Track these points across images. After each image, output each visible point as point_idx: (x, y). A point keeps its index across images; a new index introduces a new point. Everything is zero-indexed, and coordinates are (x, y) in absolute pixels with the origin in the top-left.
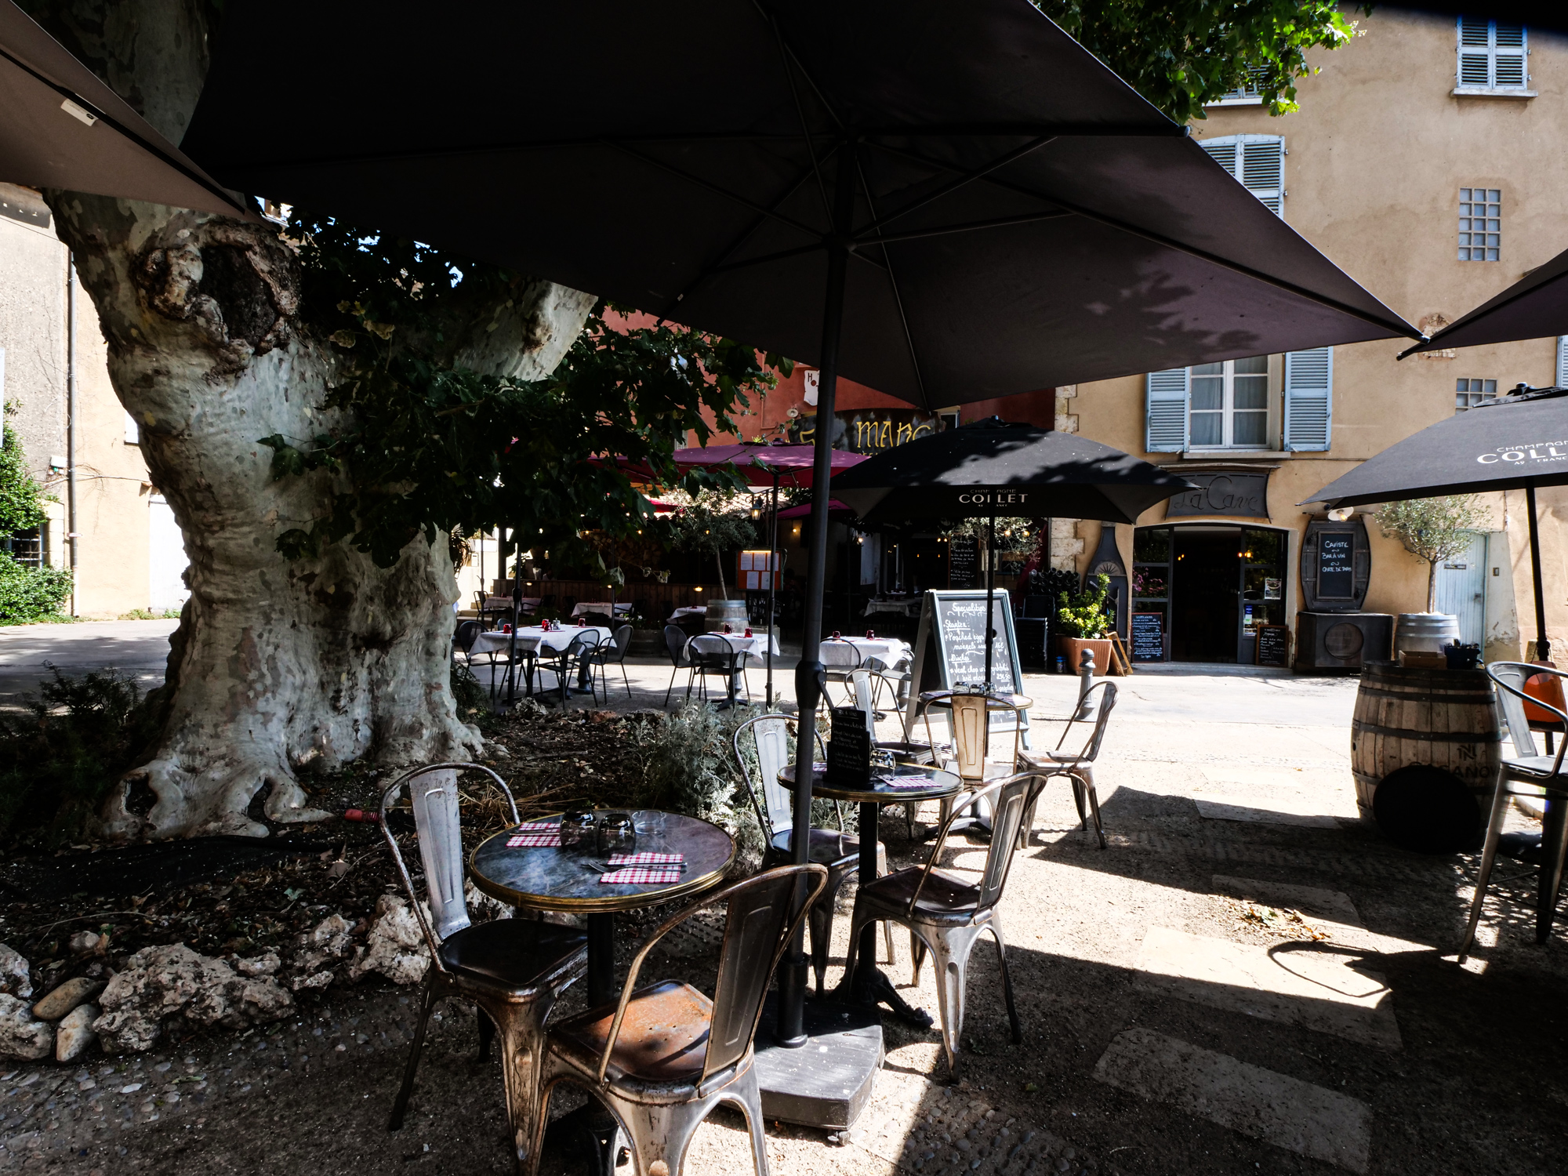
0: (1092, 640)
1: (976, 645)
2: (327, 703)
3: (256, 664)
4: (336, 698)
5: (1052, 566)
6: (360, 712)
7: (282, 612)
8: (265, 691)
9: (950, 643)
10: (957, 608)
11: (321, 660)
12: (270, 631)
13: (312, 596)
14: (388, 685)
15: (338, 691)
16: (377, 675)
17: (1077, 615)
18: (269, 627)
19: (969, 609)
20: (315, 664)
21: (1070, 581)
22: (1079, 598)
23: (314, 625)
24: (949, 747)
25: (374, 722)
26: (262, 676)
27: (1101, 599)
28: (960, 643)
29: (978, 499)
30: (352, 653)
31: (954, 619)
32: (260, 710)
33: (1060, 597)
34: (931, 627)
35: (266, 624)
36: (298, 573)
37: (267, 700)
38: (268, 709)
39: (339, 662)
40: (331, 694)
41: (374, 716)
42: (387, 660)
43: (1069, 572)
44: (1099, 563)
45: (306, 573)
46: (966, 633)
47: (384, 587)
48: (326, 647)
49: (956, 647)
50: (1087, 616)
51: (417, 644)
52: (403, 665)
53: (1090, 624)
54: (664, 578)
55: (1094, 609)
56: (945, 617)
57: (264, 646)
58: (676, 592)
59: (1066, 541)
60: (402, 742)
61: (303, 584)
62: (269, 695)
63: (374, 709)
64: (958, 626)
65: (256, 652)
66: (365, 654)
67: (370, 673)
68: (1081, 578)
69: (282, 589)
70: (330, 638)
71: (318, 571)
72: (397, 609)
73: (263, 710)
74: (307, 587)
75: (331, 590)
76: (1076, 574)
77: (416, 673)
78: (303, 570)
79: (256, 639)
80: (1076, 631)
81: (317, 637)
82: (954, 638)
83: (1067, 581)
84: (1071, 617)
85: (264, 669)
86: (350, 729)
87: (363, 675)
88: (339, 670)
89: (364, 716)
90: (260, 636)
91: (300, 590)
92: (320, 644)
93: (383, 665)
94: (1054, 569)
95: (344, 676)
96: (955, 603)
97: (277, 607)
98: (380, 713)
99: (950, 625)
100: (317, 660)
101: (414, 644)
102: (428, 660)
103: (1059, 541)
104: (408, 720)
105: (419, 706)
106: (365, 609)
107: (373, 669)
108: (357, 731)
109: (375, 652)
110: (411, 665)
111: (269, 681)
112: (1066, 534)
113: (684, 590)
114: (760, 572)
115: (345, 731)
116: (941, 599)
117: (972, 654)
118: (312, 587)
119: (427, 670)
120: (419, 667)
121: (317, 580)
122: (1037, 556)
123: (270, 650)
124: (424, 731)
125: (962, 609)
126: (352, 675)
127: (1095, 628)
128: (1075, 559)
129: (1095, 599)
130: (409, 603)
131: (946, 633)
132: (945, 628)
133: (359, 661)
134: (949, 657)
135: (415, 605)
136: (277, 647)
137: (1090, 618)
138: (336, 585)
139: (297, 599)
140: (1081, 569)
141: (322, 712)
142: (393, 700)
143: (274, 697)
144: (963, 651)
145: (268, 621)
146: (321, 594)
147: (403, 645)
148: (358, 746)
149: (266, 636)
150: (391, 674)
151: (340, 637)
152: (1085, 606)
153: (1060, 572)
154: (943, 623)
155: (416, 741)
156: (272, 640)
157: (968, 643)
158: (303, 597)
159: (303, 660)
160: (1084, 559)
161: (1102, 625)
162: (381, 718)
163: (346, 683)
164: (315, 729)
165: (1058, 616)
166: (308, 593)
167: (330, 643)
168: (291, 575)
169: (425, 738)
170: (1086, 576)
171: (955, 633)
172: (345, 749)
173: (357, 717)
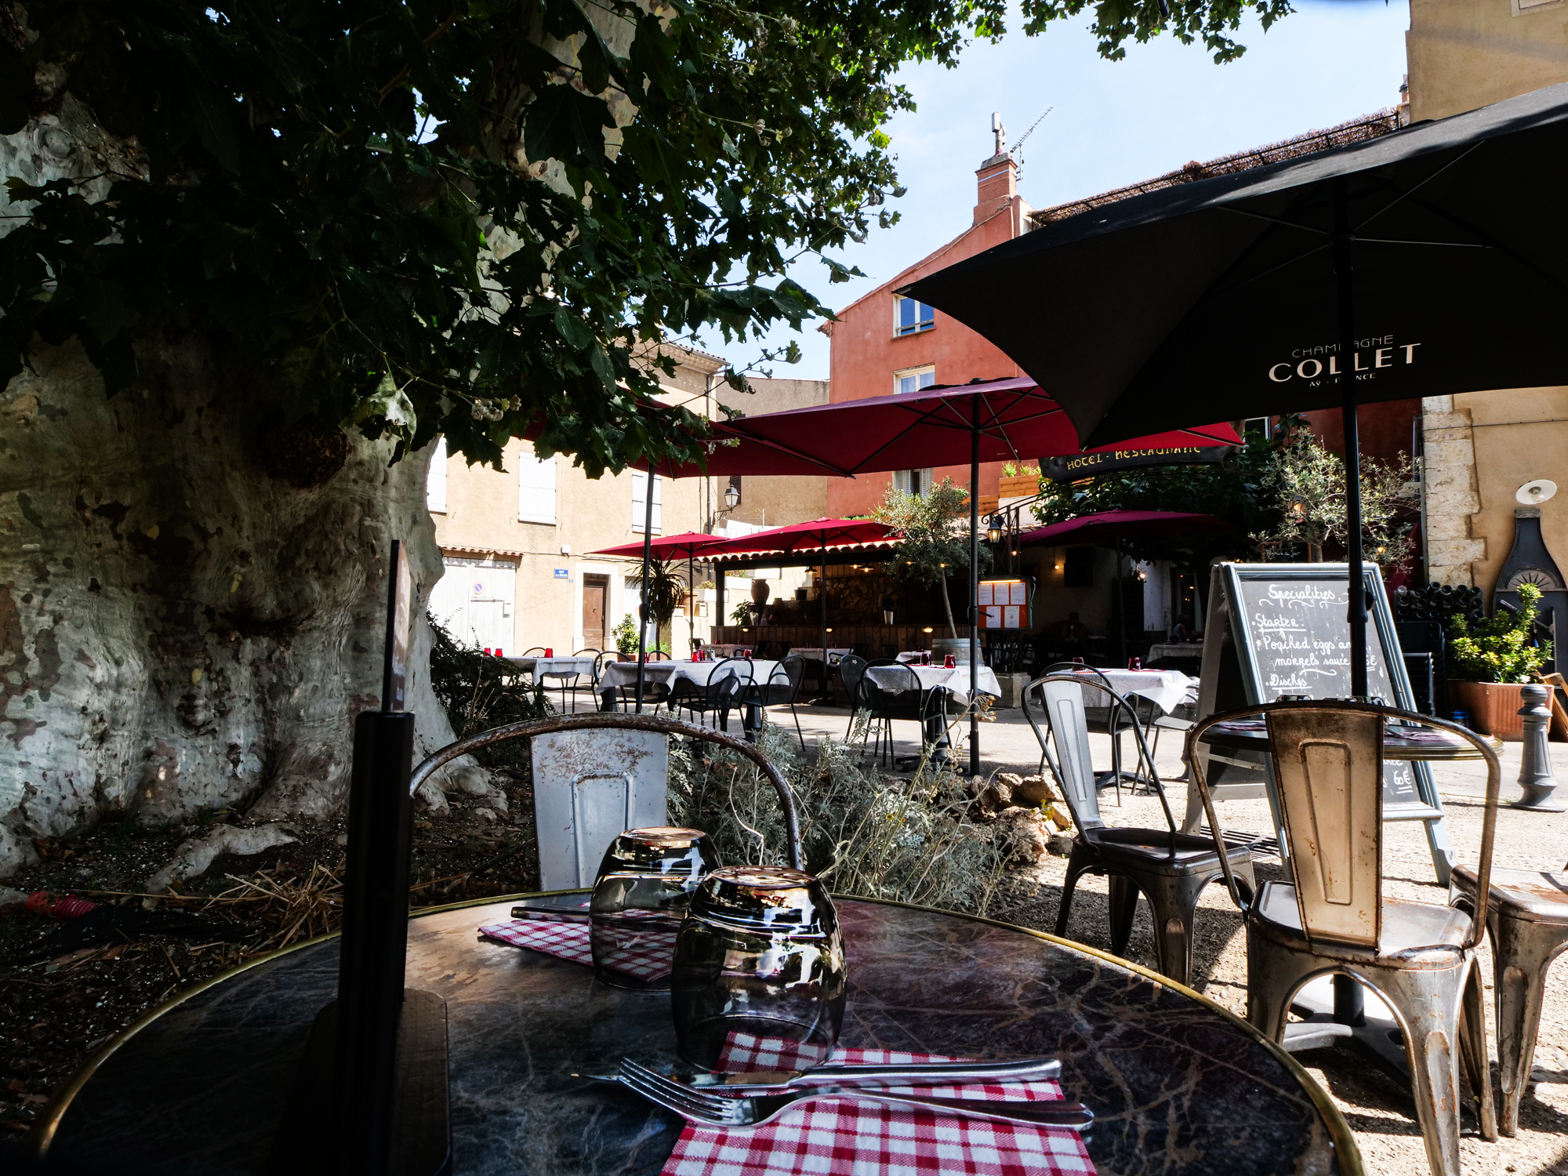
0: (1516, 684)
1: (1321, 658)
2: (172, 715)
3: (15, 643)
4: (187, 708)
5: (1432, 580)
6: (241, 734)
7: (68, 563)
8: (25, 687)
9: (1265, 655)
10: (1276, 592)
11: (152, 646)
12: (46, 594)
13: (125, 542)
14: (291, 694)
15: (190, 698)
16: (269, 677)
17: (1484, 648)
18: (42, 586)
19: (1301, 596)
20: (140, 650)
21: (1466, 600)
22: (1484, 624)
23: (134, 589)
24: (1275, 843)
25: (267, 751)
26: (23, 661)
27: (1528, 622)
28: (1286, 655)
29: (1309, 369)
30: (211, 640)
31: (1272, 612)
32: (10, 715)
33: (1452, 622)
34: (1228, 629)
35: (37, 581)
36: (89, 501)
37: (29, 701)
38: (30, 714)
39: (186, 652)
40: (176, 702)
41: (267, 740)
42: (288, 655)
43: (1462, 587)
44: (1514, 573)
45: (104, 502)
46: (1299, 637)
47: (281, 542)
48: (159, 626)
49: (1279, 661)
50: (1504, 649)
51: (340, 635)
52: (317, 664)
53: (1510, 661)
54: (890, 617)
55: (1517, 637)
56: (1253, 609)
57: (33, 616)
58: (902, 634)
59: (1453, 544)
60: (291, 783)
61: (103, 523)
62: (34, 693)
63: (270, 729)
64: (1282, 625)
65: (18, 623)
66: (239, 642)
67: (256, 673)
68: (1484, 596)
69: (66, 526)
70: (163, 612)
71: (127, 501)
72: (294, 575)
73: (18, 716)
74: (113, 527)
75: (154, 533)
76: (1477, 589)
77: (336, 678)
78: (98, 499)
79: (19, 604)
80: (1486, 673)
81: (141, 609)
82: (1274, 645)
83: (1463, 598)
84: (1476, 649)
85: (30, 652)
86: (222, 759)
87: (241, 678)
88: (188, 663)
89: (251, 740)
90: (27, 599)
91: (102, 531)
92: (146, 620)
93: (281, 661)
94: (1437, 585)
95: (198, 675)
96: (1272, 585)
97: (60, 556)
98: (277, 737)
99: (1265, 624)
100: (144, 644)
101: (335, 632)
102: (356, 659)
103: (1441, 545)
104: (315, 749)
105: (338, 729)
106: (228, 570)
107: (263, 668)
108: (236, 763)
109: (265, 642)
110: (329, 666)
111: (34, 668)
112: (1453, 533)
113: (911, 631)
114: (1003, 607)
115: (212, 762)
116: (1243, 578)
117: (1311, 675)
118: (121, 528)
119: (355, 675)
120: (343, 669)
121: (129, 517)
122: (1408, 563)
123: (46, 621)
124: (332, 768)
125: (1287, 595)
126: (215, 674)
127: (1520, 667)
128: (1472, 568)
129: (1515, 622)
130: (316, 568)
131: (1258, 637)
132: (1254, 628)
133: (228, 653)
134: (1266, 678)
135: (328, 573)
136: (58, 619)
137: (1509, 652)
138: (161, 525)
139: (99, 545)
140: (1483, 582)
141: (162, 729)
142: (298, 718)
143: (45, 696)
144: (1294, 669)
145: (42, 576)
146: (138, 539)
147: (316, 634)
148: (235, 784)
149: (36, 600)
150: (294, 677)
151: (181, 611)
152: (1499, 634)
153: (1448, 588)
154: (1251, 618)
155: (316, 783)
156: (48, 607)
157: (1305, 654)
158: (109, 543)
159: (114, 643)
160: (1488, 568)
161: (1533, 663)
162: (277, 744)
163: (204, 685)
164: (148, 755)
165: (1452, 650)
166: (118, 537)
167: (164, 620)
168: (80, 505)
169: (331, 778)
170: (1492, 592)
171: (1276, 637)
172: (209, 790)
173: (235, 740)
